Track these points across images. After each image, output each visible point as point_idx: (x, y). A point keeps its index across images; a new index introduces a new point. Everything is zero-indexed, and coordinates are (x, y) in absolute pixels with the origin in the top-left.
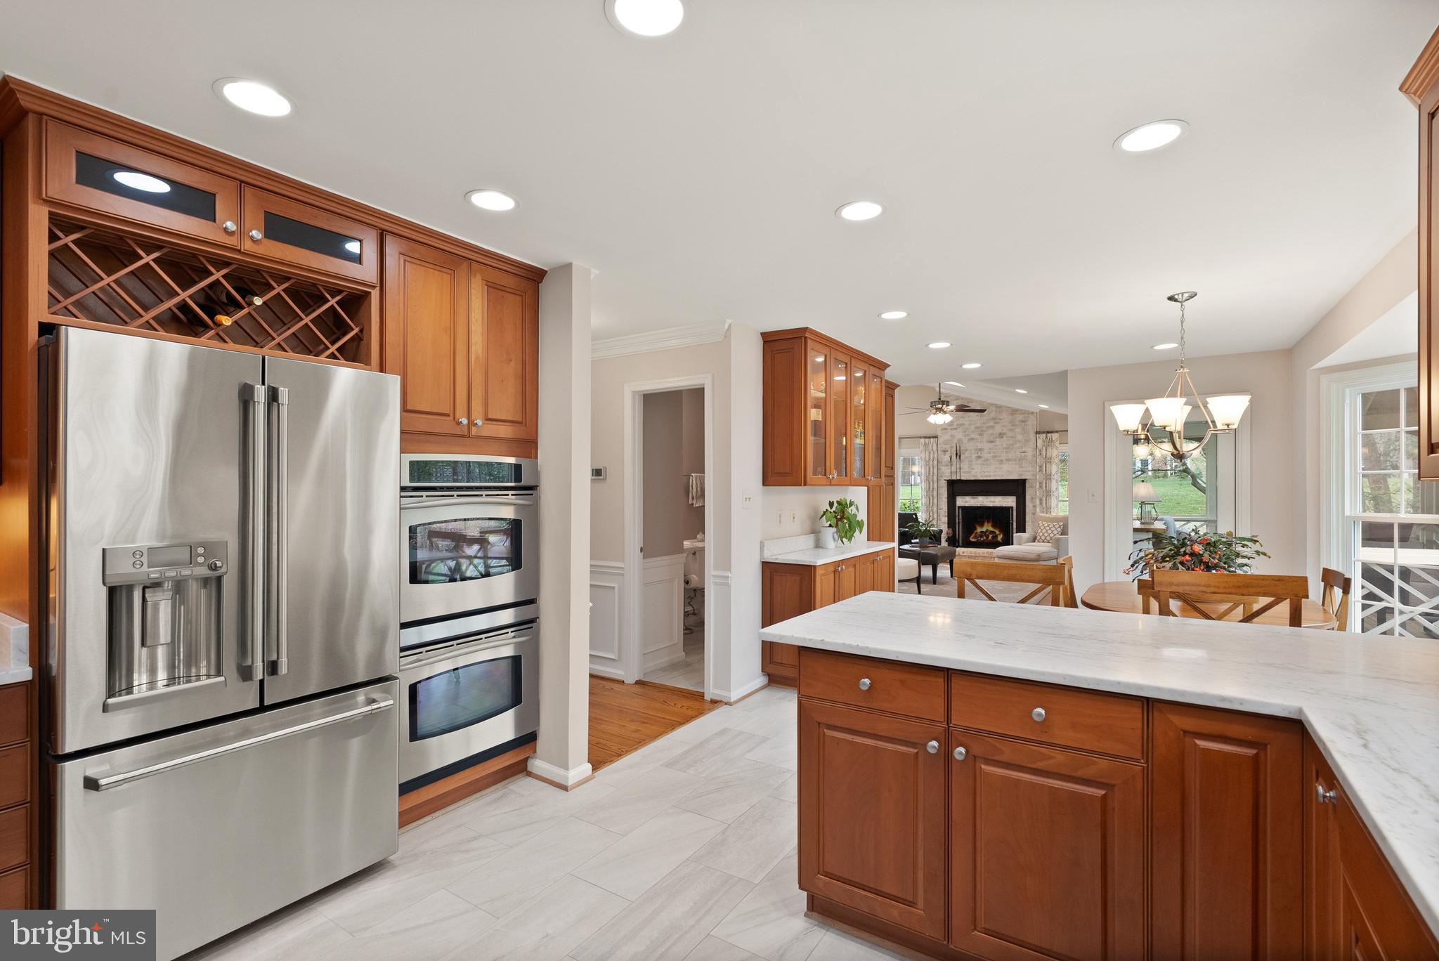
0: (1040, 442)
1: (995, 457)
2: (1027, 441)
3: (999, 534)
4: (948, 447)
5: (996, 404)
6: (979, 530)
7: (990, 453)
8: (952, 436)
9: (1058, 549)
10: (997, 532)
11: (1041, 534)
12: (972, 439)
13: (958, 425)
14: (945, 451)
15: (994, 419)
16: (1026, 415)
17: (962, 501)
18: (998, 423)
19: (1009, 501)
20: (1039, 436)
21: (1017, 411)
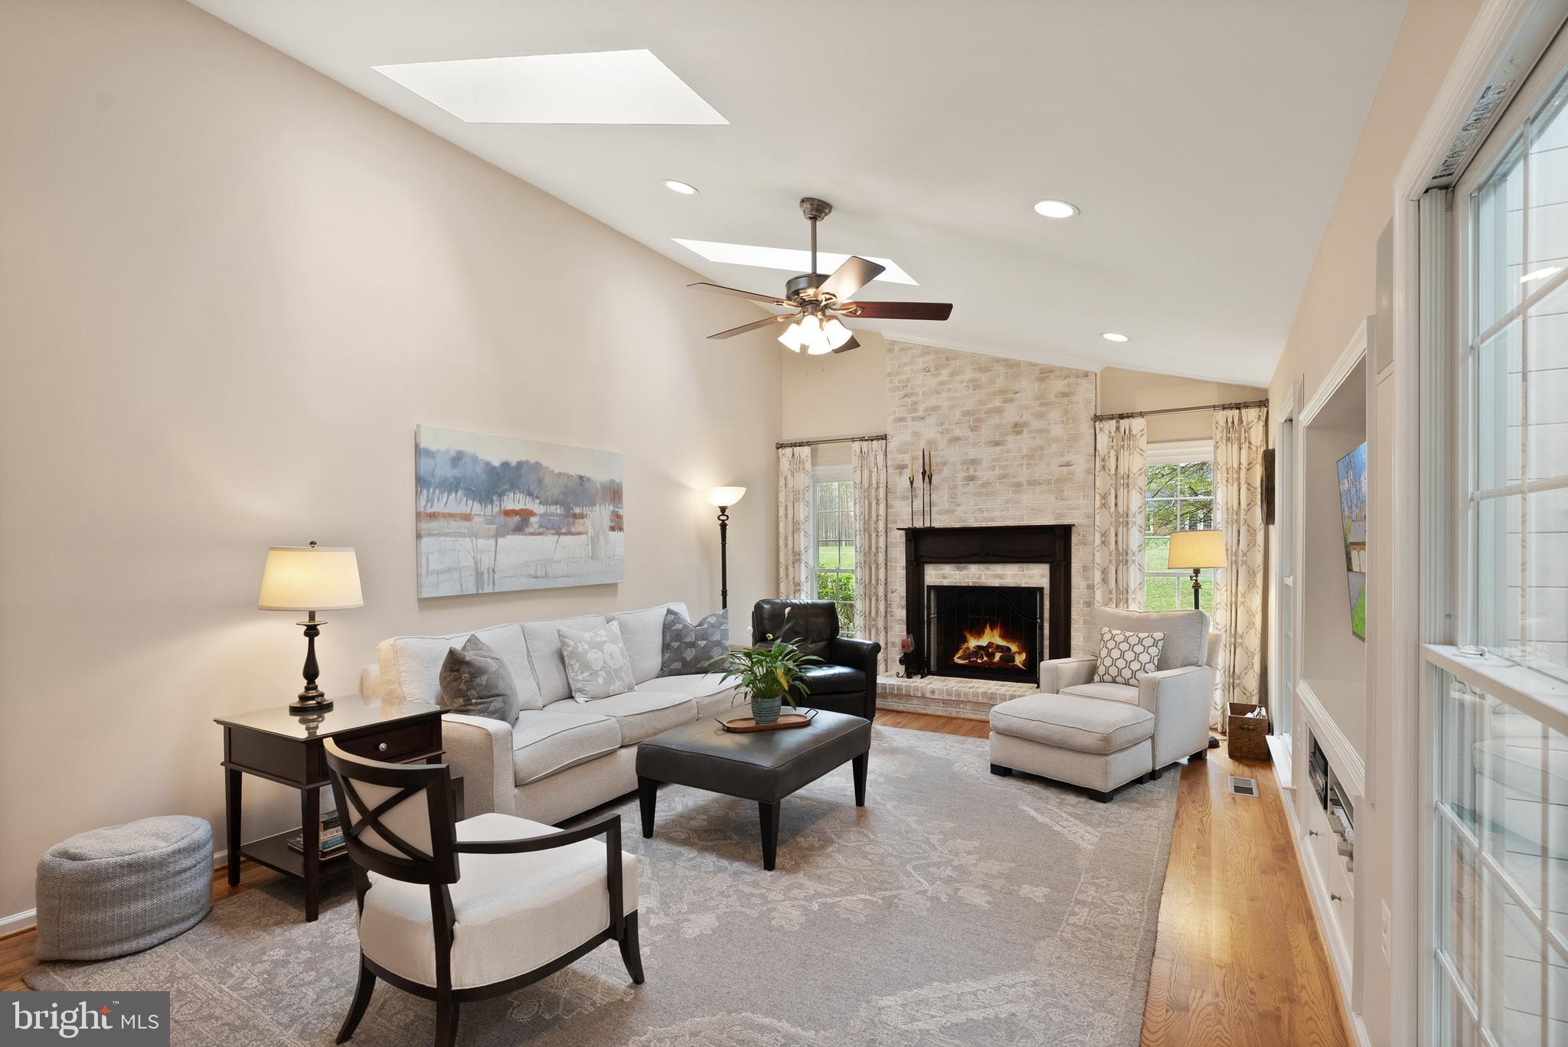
0: (1103, 440)
1: (1004, 477)
2: (1074, 438)
3: (1019, 653)
4: (906, 458)
5: (1007, 360)
6: (973, 643)
7: (993, 469)
8: (916, 434)
9: (1156, 712)
10: (1014, 648)
11: (1108, 662)
12: (957, 439)
13: (927, 409)
14: (902, 467)
15: (1003, 392)
16: (1072, 380)
17: (936, 575)
18: (1011, 401)
19: (1035, 576)
20: (1101, 425)
21: (1051, 372)
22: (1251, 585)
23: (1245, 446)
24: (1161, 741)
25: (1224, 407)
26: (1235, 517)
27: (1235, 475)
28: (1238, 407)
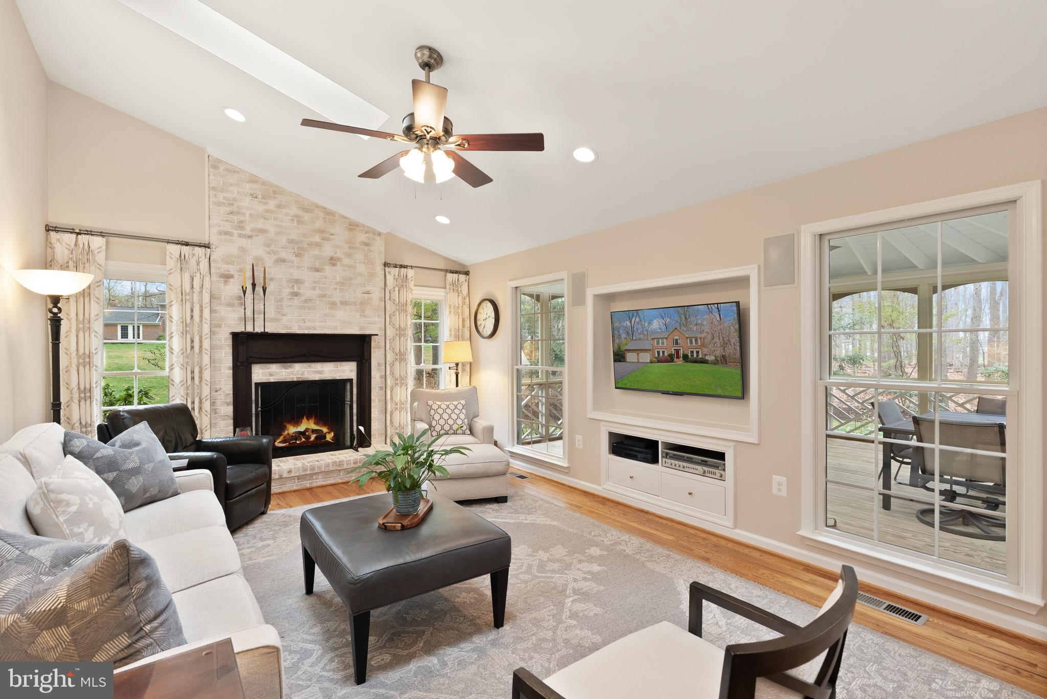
0: (390, 279)
1: (323, 296)
2: (372, 275)
3: (329, 433)
4: (232, 269)
5: (325, 208)
6: (292, 430)
7: (314, 288)
8: (242, 249)
10: (325, 430)
12: (283, 260)
13: (254, 230)
14: (227, 277)
15: (321, 231)
16: (371, 235)
17: (261, 373)
18: (328, 240)
19: (347, 370)
20: (389, 270)
21: (357, 226)
23: (460, 295)
25: (450, 272)
26: (457, 334)
27: (457, 310)
28: (456, 273)
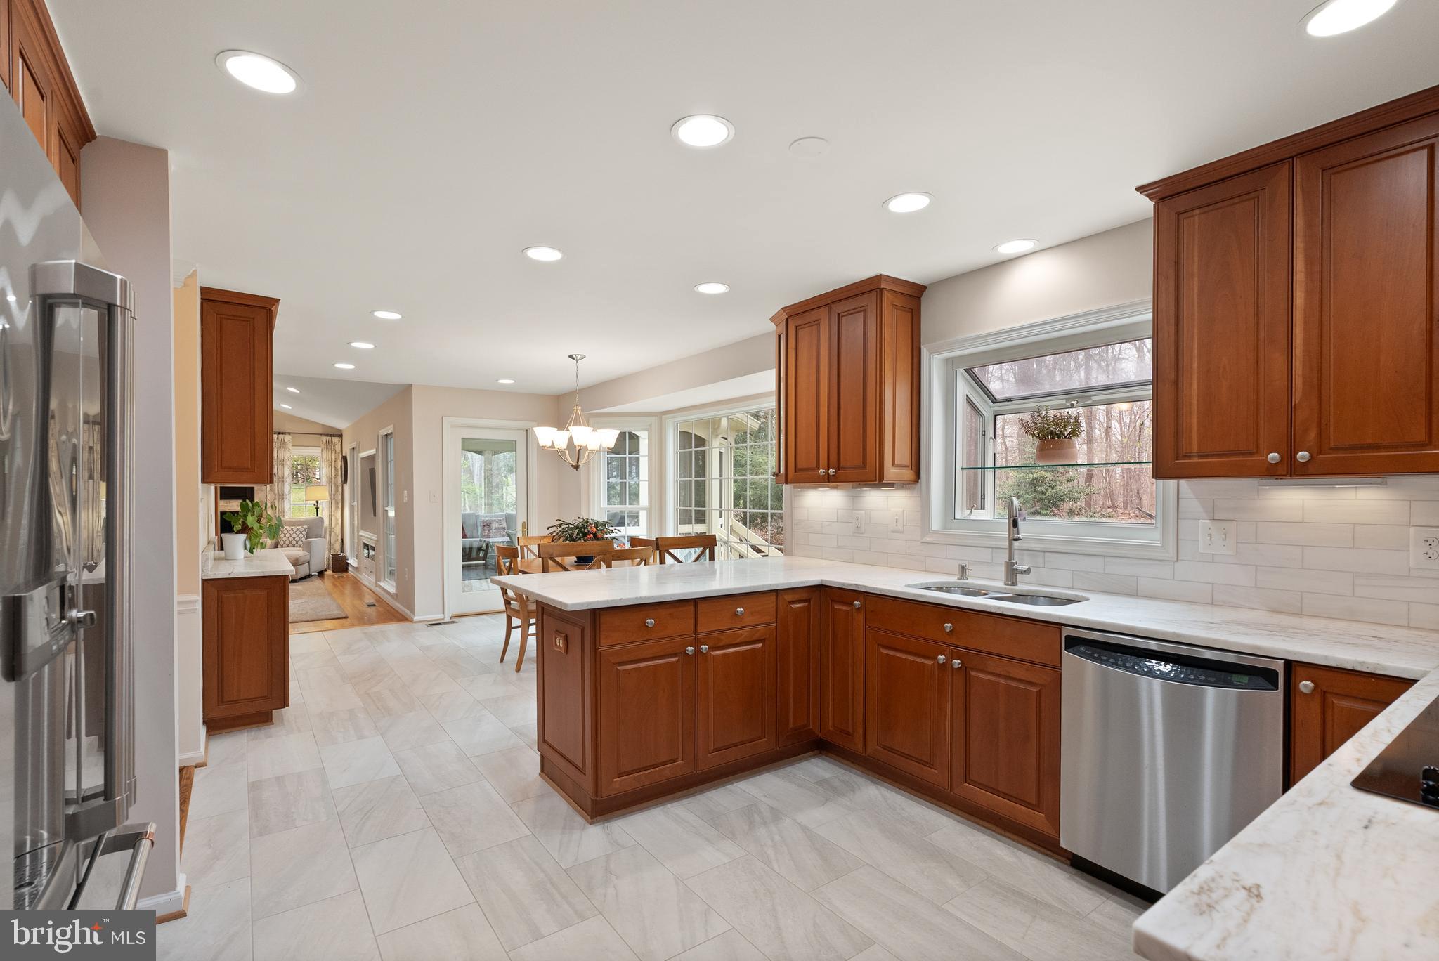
9: (310, 553)
11: (285, 539)
22: (337, 507)
23: (334, 452)
24: (312, 563)
25: (325, 435)
26: (331, 481)
27: (330, 463)
28: (330, 436)
